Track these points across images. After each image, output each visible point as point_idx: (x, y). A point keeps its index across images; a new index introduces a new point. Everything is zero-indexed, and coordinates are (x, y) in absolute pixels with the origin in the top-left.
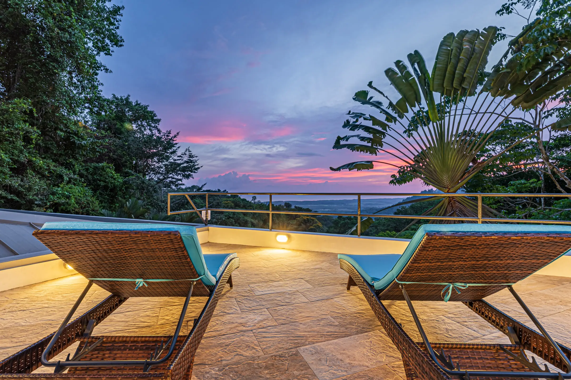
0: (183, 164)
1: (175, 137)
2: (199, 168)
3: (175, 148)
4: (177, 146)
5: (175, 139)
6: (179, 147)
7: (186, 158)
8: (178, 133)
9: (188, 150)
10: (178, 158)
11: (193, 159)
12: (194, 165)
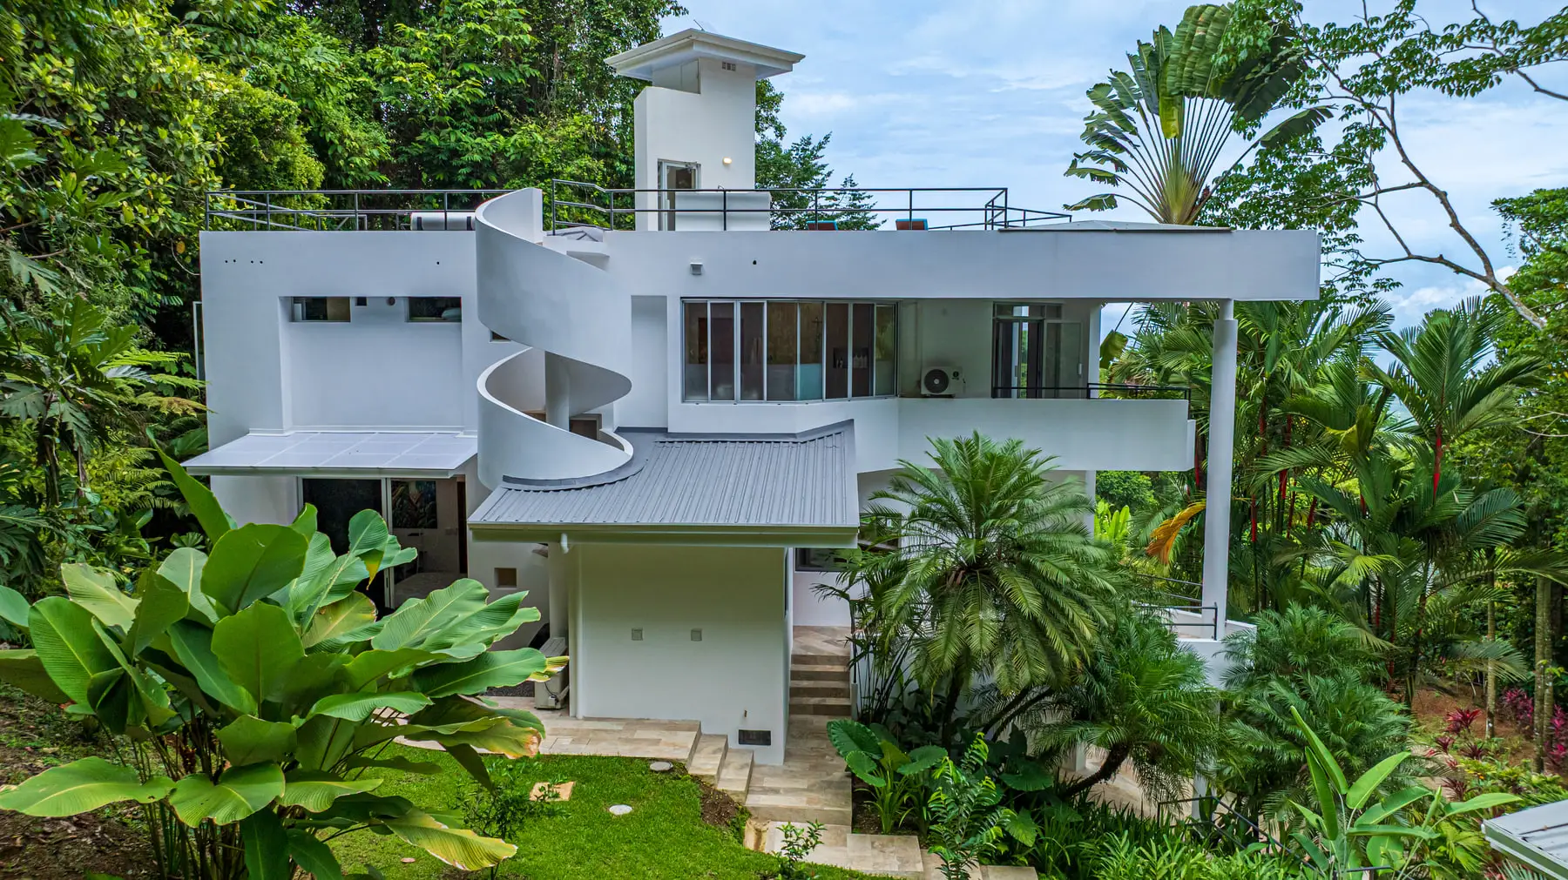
0: (838, 216)
1: (820, 147)
2: (877, 225)
3: (820, 177)
4: (825, 172)
5: (819, 154)
6: (829, 174)
7: (844, 201)
8: (826, 138)
9: (849, 181)
10: (828, 203)
11: (863, 202)
12: (864, 217)
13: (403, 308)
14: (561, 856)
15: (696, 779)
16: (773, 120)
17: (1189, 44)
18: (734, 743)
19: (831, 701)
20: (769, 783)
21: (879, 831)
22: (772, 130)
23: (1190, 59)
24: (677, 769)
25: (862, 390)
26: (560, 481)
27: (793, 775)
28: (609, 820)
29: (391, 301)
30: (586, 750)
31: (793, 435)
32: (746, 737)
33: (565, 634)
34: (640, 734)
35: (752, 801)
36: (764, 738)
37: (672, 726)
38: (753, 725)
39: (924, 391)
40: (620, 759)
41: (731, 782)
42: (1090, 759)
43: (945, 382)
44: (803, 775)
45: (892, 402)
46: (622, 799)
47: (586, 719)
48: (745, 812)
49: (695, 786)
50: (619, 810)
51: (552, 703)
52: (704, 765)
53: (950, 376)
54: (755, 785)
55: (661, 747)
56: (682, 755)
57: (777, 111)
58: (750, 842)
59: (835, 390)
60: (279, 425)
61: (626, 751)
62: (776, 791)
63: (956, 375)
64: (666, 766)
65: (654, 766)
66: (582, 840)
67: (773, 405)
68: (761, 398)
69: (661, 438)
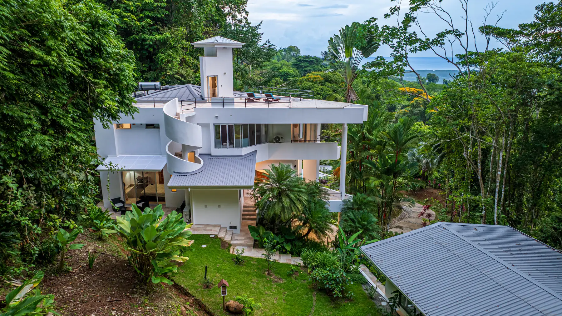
13: (145, 126)
14: (193, 256)
15: (220, 238)
16: (244, 10)
17: (352, 34)
18: (228, 229)
19: (252, 217)
20: (236, 238)
21: (259, 248)
22: (244, 13)
23: (352, 38)
24: (216, 236)
25: (259, 142)
26: (187, 173)
27: (241, 236)
28: (202, 249)
29: (142, 124)
30: (196, 233)
31: (242, 156)
32: (231, 228)
33: (189, 205)
34: (208, 228)
35: (232, 242)
36: (235, 228)
37: (215, 226)
38: (233, 225)
39: (274, 141)
40: (203, 235)
41: (227, 238)
42: (305, 231)
43: (279, 139)
44: (244, 236)
45: (267, 144)
46: (204, 244)
47: (195, 225)
48: (230, 245)
49: (220, 240)
50: (204, 246)
51: (187, 221)
52: (221, 235)
53: (280, 138)
54: (233, 238)
55: (212, 232)
56: (216, 233)
57: (246, 6)
58: (231, 252)
59: (252, 144)
60: (115, 155)
61: (205, 233)
62: (237, 240)
63: (282, 138)
64: (214, 236)
65: (211, 236)
66: (196, 253)
67: (237, 149)
68: (234, 147)
69: (210, 157)
